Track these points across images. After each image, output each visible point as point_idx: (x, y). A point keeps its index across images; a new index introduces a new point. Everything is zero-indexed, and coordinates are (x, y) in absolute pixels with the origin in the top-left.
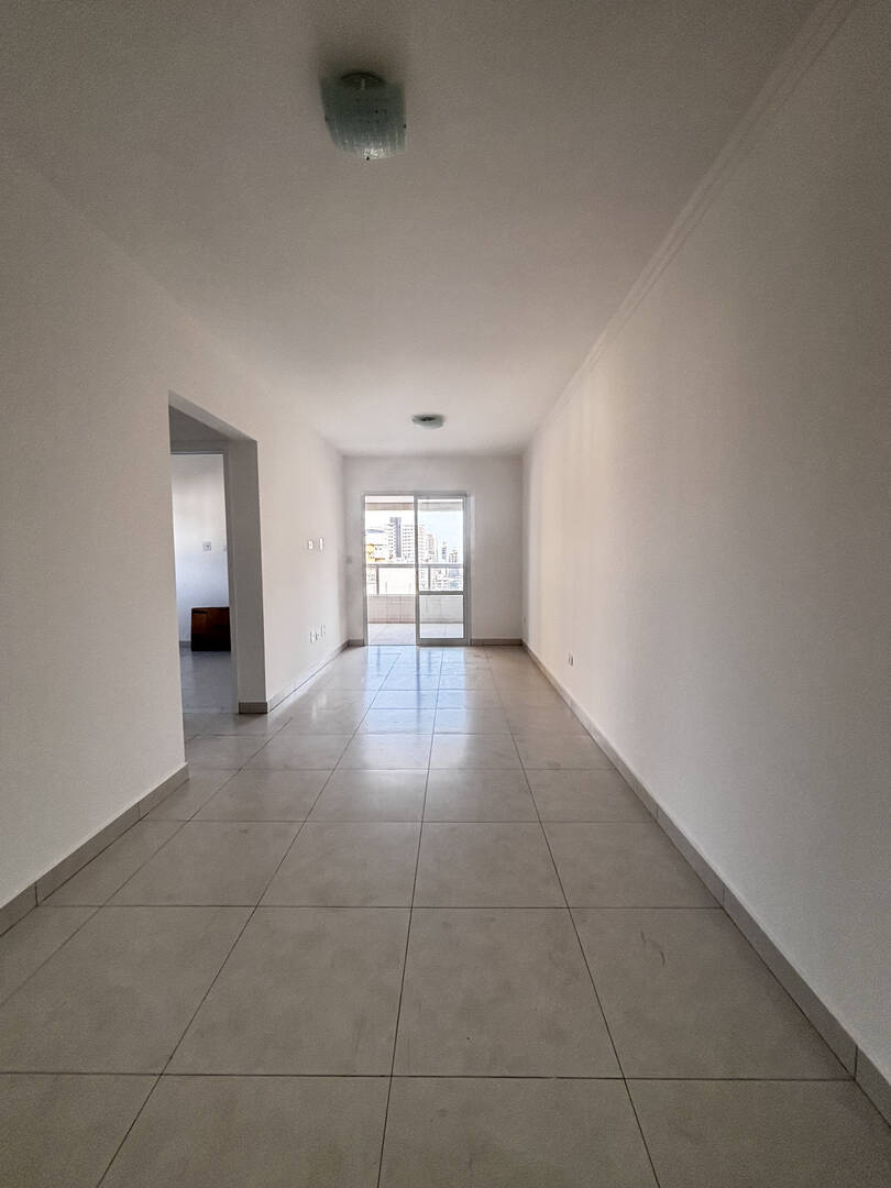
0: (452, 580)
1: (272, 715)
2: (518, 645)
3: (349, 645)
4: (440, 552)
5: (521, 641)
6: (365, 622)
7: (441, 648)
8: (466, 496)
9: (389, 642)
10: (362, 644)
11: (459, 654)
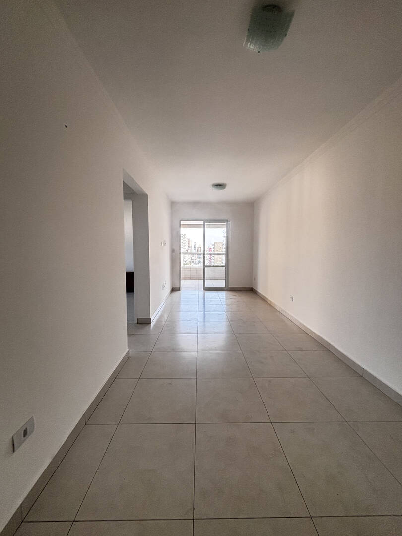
0: (198, 259)
1: (152, 324)
2: (251, 290)
3: (173, 290)
4: (193, 247)
5: (252, 288)
6: (180, 279)
7: (216, 292)
8: (228, 221)
9: (191, 289)
10: (178, 289)
11: (223, 295)
